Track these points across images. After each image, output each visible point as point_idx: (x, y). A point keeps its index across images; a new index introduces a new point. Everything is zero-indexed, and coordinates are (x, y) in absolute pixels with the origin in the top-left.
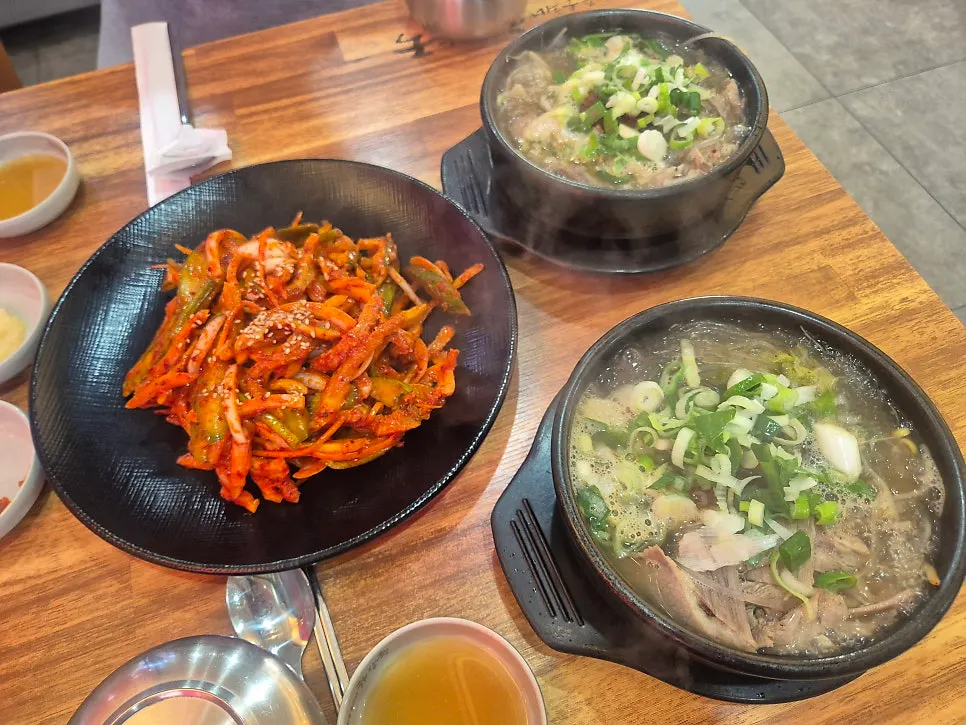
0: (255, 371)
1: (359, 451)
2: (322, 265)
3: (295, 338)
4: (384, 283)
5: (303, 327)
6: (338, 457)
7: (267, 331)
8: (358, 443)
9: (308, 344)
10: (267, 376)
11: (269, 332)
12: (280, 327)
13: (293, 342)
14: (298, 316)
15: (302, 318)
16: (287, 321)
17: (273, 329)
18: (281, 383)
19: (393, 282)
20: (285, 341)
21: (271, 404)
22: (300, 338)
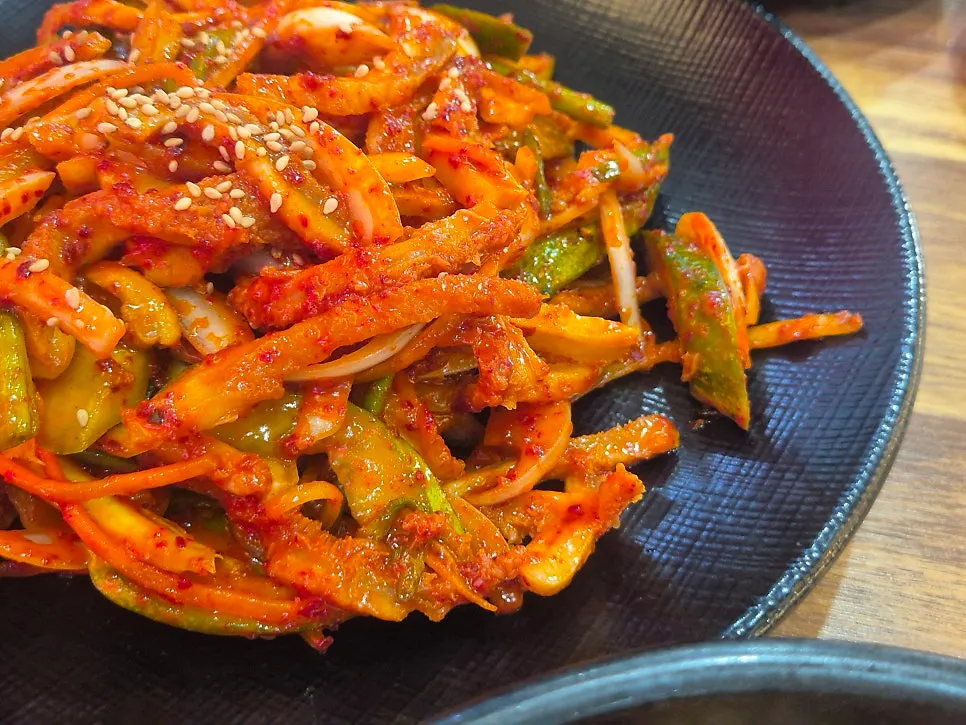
0: (77, 212)
1: (186, 580)
2: (445, 83)
3: (227, 184)
4: (574, 227)
5: (263, 170)
6: (121, 559)
7: (171, 126)
8: (196, 555)
9: (248, 221)
10: (101, 242)
11: (175, 134)
12: (208, 133)
13: (214, 193)
14: (272, 138)
15: (278, 146)
16: (232, 130)
17: (188, 133)
18: (123, 281)
19: (599, 242)
20: (196, 180)
21: (31, 295)
22: (237, 193)
